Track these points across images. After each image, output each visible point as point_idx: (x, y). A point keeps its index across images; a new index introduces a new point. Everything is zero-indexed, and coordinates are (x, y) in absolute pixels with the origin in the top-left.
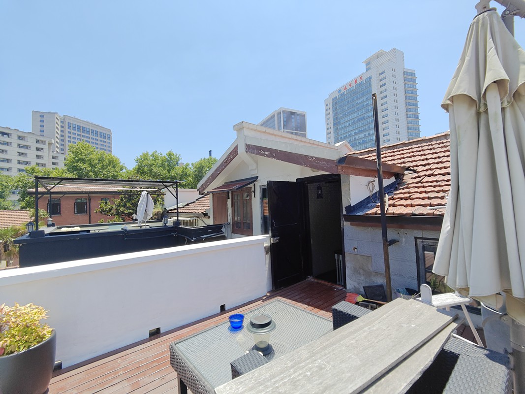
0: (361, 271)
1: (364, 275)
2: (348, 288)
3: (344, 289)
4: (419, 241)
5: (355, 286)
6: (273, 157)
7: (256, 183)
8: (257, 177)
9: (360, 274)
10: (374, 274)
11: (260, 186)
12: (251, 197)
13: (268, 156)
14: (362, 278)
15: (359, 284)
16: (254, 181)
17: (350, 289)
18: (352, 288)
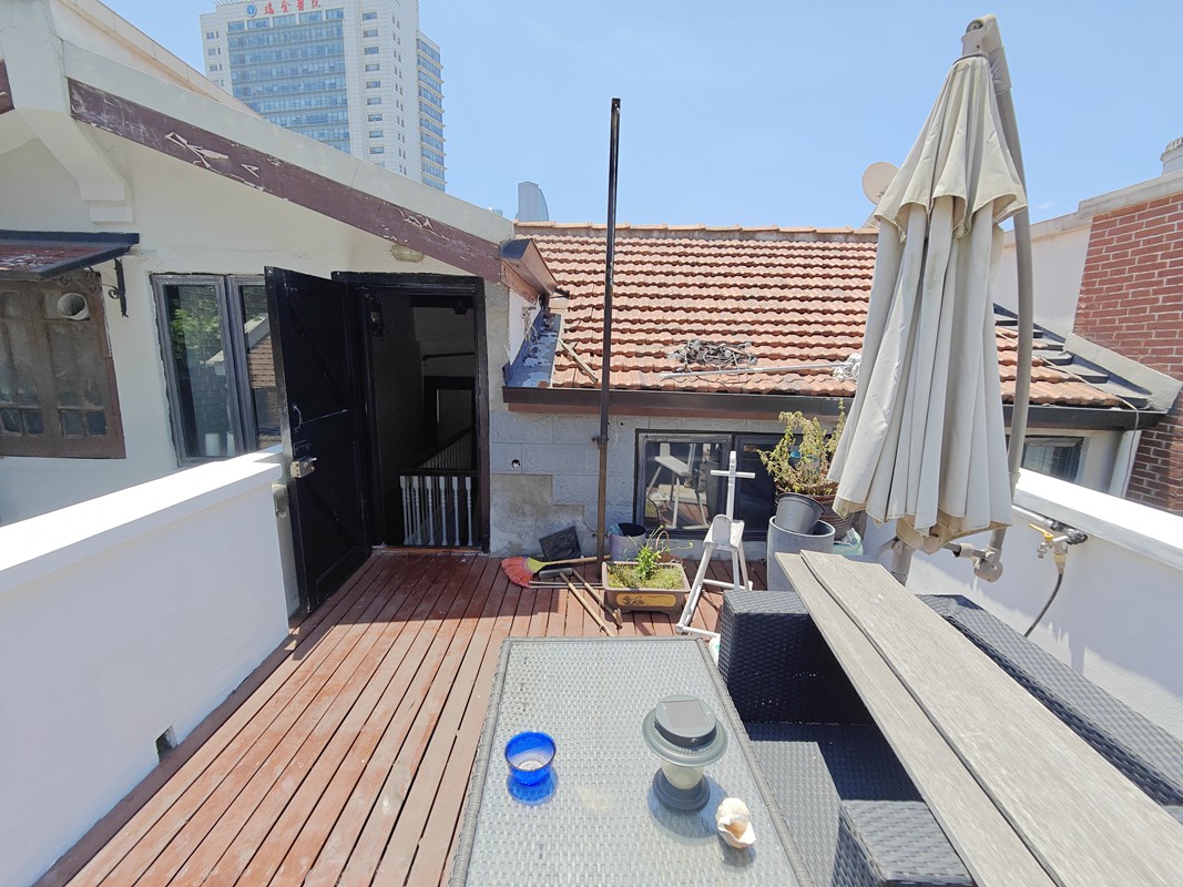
0: (527, 509)
1: (532, 515)
2: (493, 548)
3: (482, 554)
4: (642, 435)
5: (510, 543)
6: (248, 177)
7: (125, 259)
8: (134, 238)
9: (524, 514)
10: (554, 508)
11: (152, 276)
12: (98, 310)
13: (216, 166)
14: (529, 521)
15: (520, 536)
16: (122, 252)
17: (499, 551)
18: (505, 548)
